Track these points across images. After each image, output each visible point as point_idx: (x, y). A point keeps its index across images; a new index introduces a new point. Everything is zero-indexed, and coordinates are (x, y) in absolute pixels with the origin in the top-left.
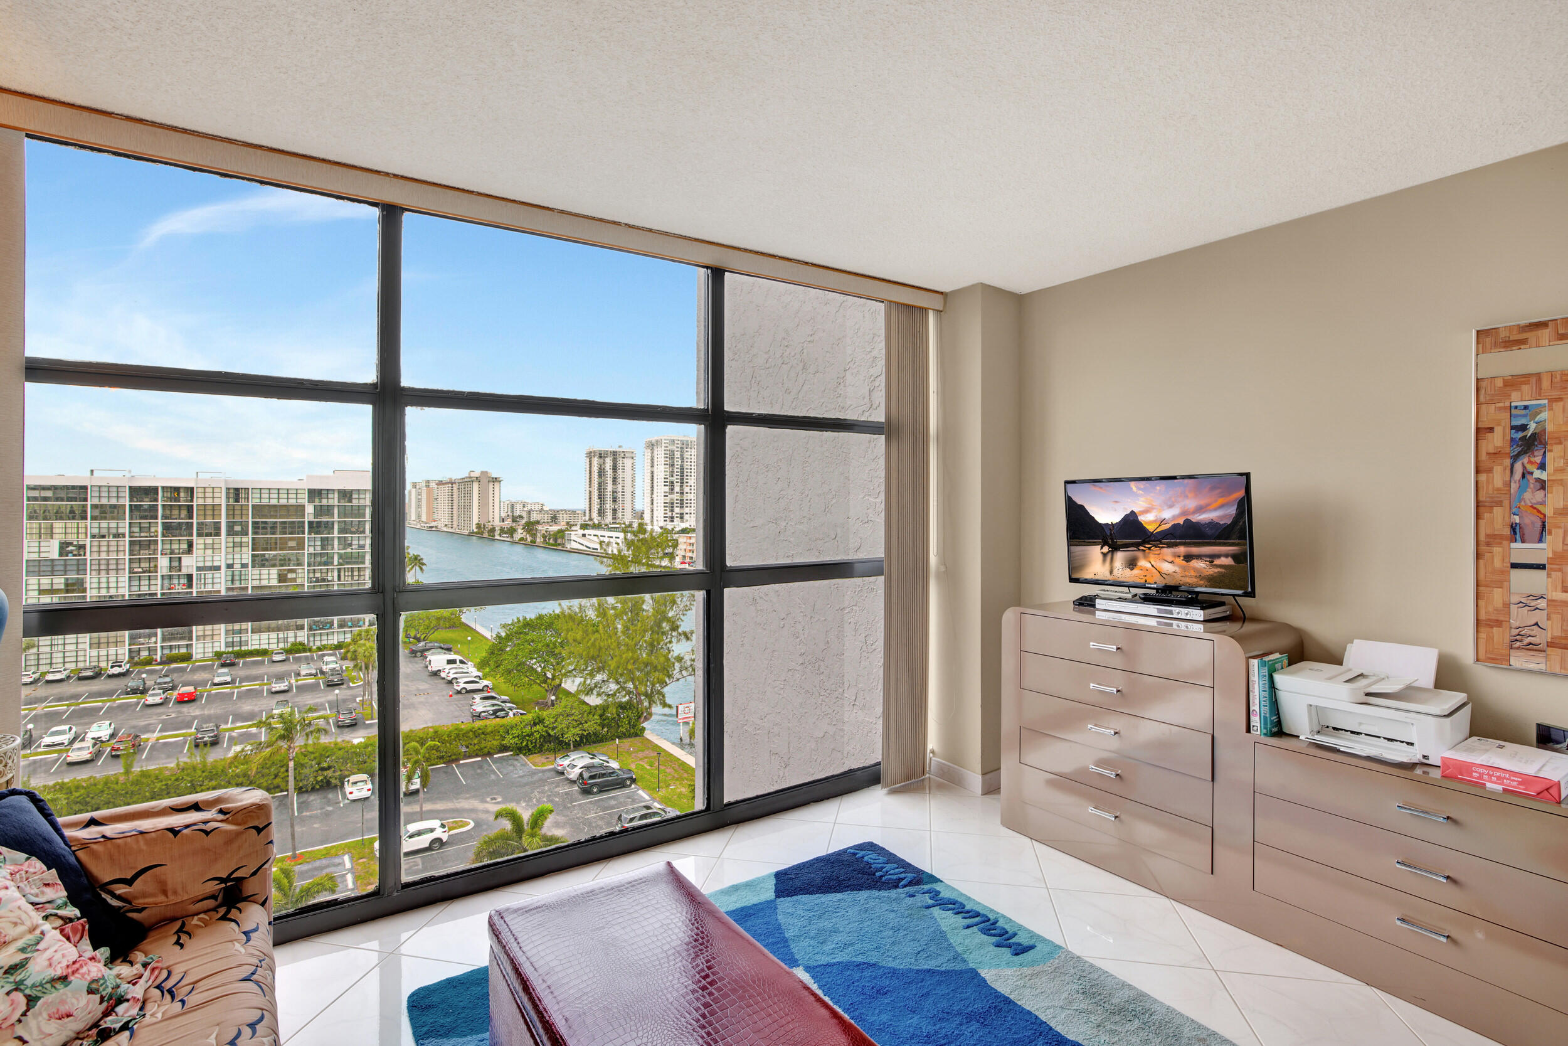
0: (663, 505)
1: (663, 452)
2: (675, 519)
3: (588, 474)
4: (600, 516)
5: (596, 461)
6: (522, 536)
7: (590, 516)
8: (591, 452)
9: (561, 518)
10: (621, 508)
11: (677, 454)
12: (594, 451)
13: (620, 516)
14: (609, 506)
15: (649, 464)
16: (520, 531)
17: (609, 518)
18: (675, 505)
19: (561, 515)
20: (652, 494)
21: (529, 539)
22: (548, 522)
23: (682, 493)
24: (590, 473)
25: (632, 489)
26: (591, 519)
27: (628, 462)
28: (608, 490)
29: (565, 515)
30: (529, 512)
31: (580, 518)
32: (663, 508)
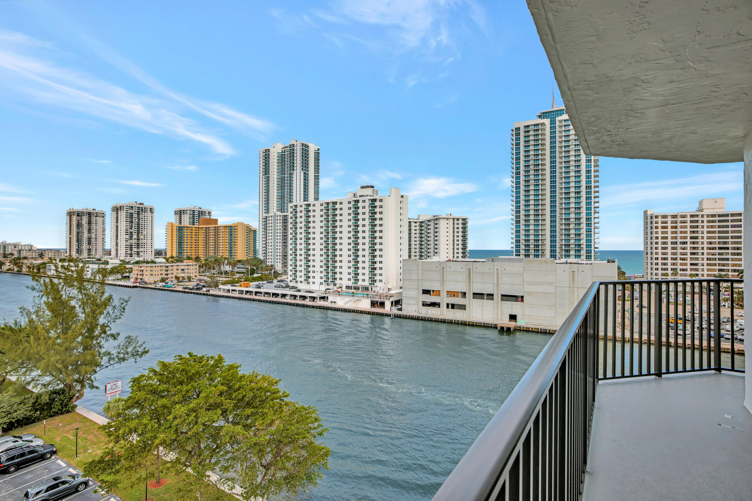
0: (124, 246)
1: (125, 214)
2: (134, 255)
3: (68, 227)
4: (77, 253)
5: (74, 218)
6: (10, 267)
7: (70, 253)
8: (71, 212)
9: (47, 255)
10: (94, 248)
11: (135, 216)
12: (74, 212)
13: (94, 254)
14: (85, 247)
15: (115, 221)
16: (8, 264)
17: (85, 255)
18: (133, 246)
19: (47, 253)
20: (117, 239)
21: (16, 269)
22: (35, 258)
23: (138, 239)
24: (70, 225)
25: (103, 237)
26: (70, 255)
27: (100, 220)
28: (85, 237)
29: (50, 253)
30: (19, 251)
31: (62, 255)
32: (124, 249)
